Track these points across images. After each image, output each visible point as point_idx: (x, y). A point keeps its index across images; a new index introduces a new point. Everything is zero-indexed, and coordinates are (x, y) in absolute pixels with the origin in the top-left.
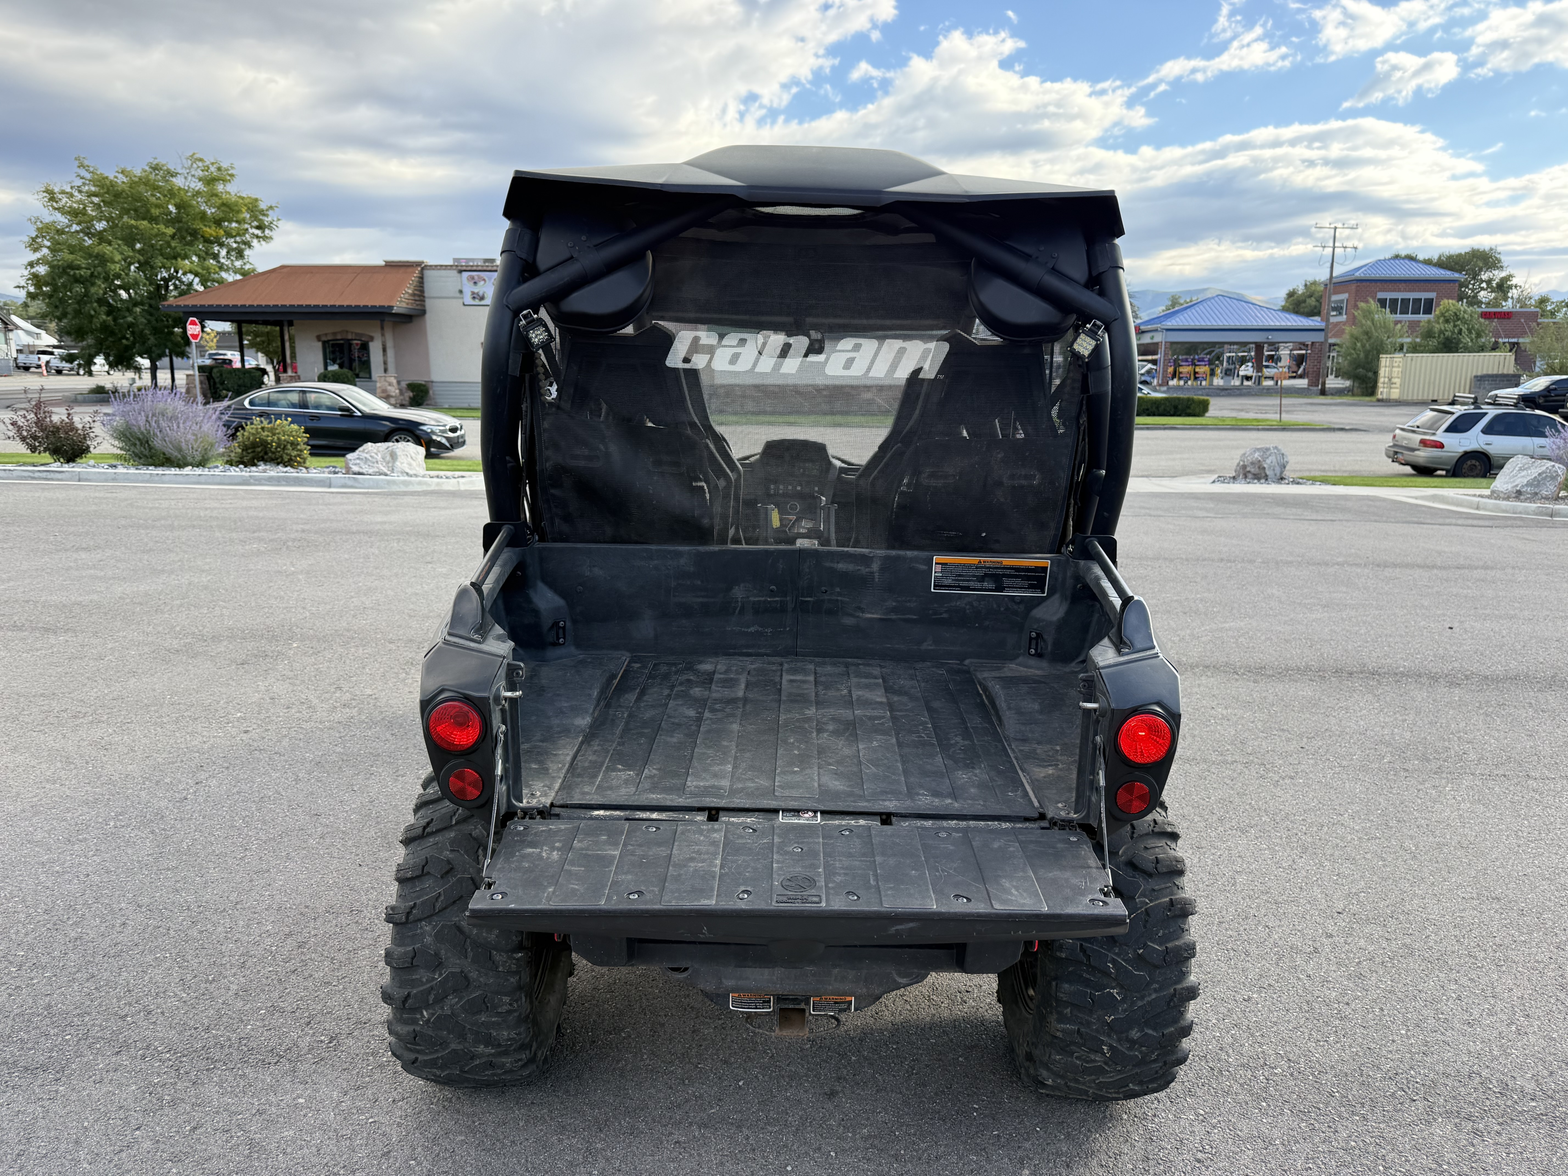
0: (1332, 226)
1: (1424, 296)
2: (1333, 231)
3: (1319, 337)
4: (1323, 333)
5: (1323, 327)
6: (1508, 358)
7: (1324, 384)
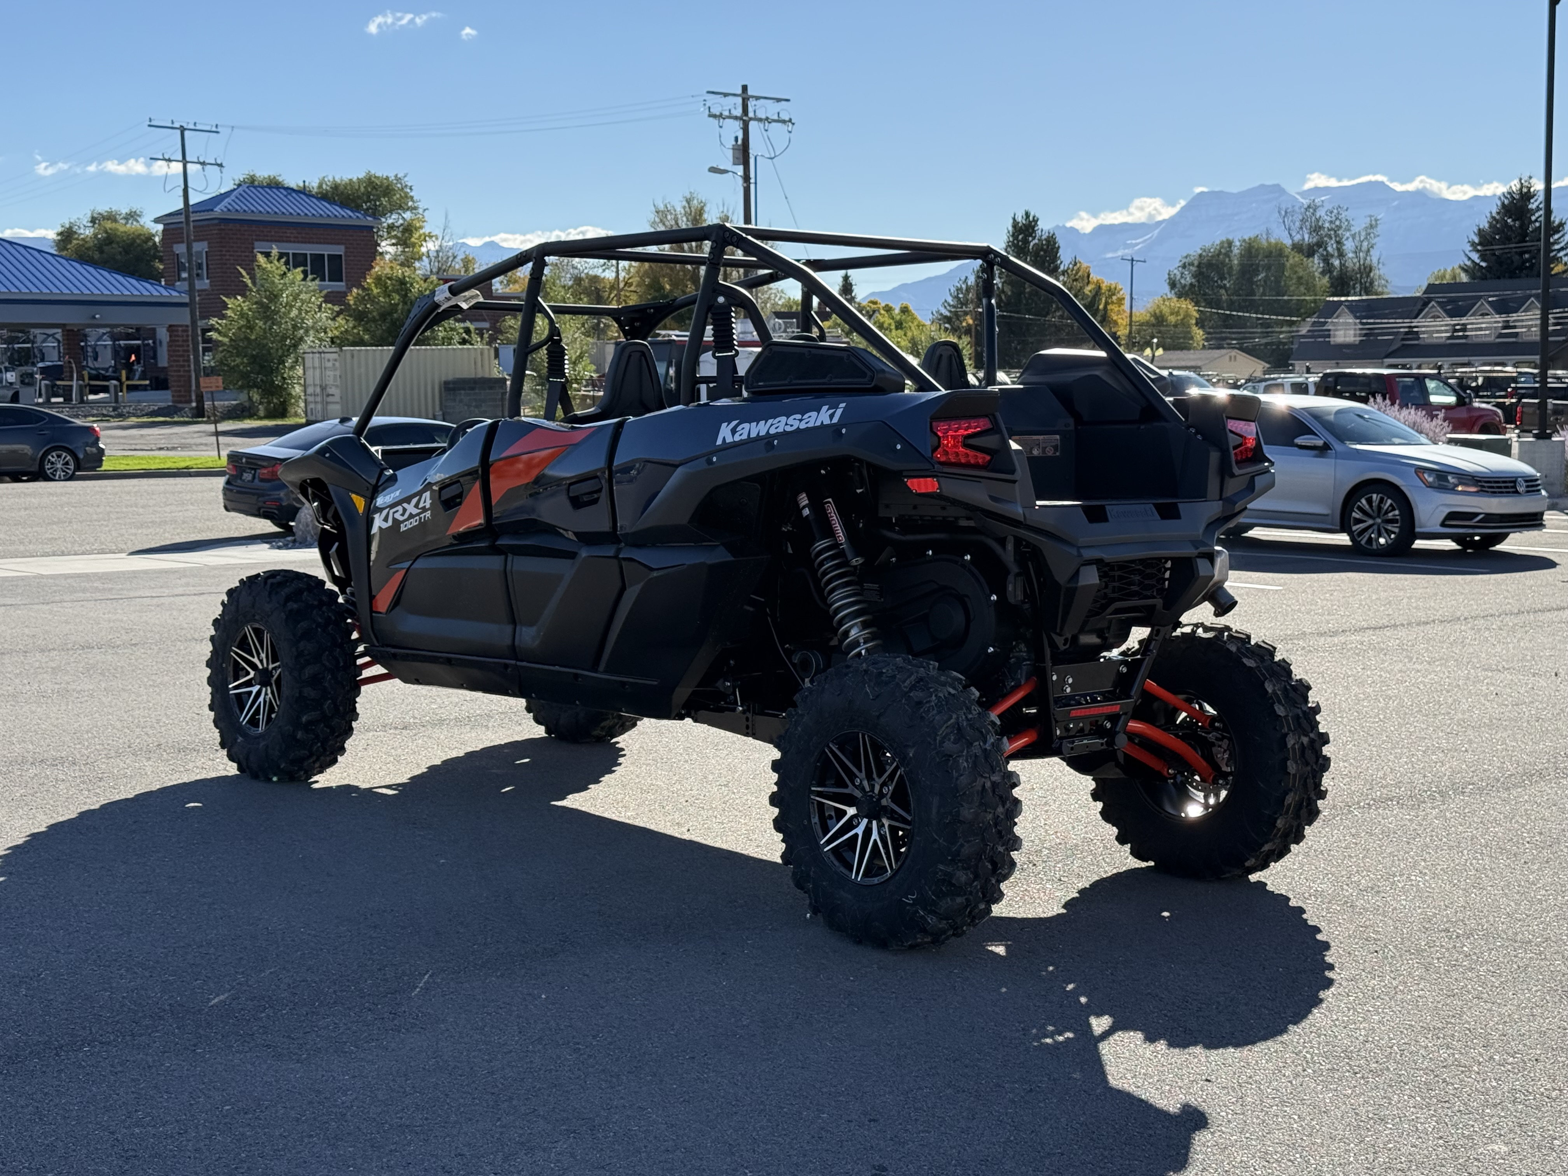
0: (177, 125)
1: (326, 250)
2: (179, 132)
3: (183, 317)
4: (187, 310)
5: (187, 300)
6: (486, 352)
7: (200, 399)
